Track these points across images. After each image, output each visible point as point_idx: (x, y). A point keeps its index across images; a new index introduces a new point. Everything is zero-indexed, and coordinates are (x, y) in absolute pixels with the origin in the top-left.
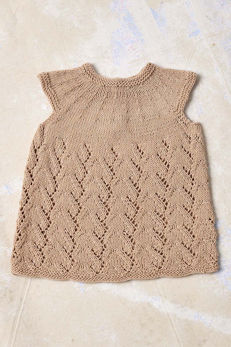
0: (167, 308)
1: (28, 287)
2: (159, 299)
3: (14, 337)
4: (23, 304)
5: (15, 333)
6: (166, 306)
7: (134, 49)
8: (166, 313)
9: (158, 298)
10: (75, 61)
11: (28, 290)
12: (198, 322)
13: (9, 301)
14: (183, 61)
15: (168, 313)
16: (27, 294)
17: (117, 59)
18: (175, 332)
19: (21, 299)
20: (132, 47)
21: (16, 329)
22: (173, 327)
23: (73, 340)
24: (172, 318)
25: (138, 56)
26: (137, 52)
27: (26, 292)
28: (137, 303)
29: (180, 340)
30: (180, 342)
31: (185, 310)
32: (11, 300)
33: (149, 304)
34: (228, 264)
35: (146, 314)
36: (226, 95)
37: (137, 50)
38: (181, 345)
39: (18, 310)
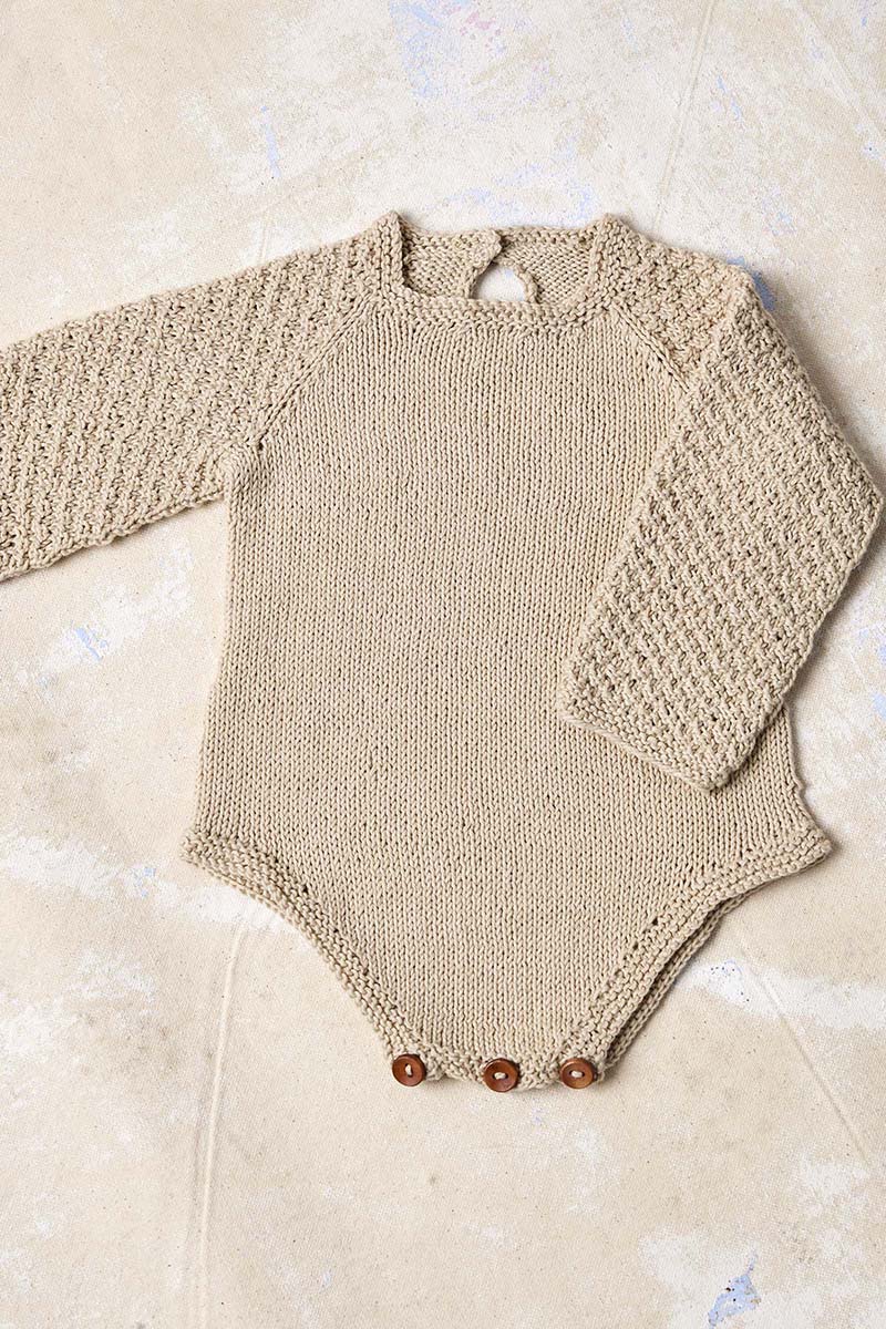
0: (775, 997)
1: (226, 1003)
2: (739, 969)
3: (206, 1200)
4: (218, 1071)
5: (208, 1186)
6: (772, 991)
7: (485, 26)
8: (775, 1016)
9: (733, 966)
10: (265, 109)
11: (230, 1017)
13: (162, 1068)
14: (682, 40)
15: (781, 1016)
16: (229, 1030)
17: (424, 72)
18: (821, 1082)
19: (210, 1056)
20: (474, 16)
21: (208, 1174)
22: (811, 1067)
23: (433, 1180)
24: (800, 1032)
25: (505, 48)
26: (498, 32)
27: (223, 1026)
29: (844, 1111)
30: (848, 1119)
31: (847, 994)
32: (172, 1061)
33: (703, 992)
35: (700, 1035)
36: (868, 143)
37: (495, 27)
38: (855, 1129)
39: (203, 1102)
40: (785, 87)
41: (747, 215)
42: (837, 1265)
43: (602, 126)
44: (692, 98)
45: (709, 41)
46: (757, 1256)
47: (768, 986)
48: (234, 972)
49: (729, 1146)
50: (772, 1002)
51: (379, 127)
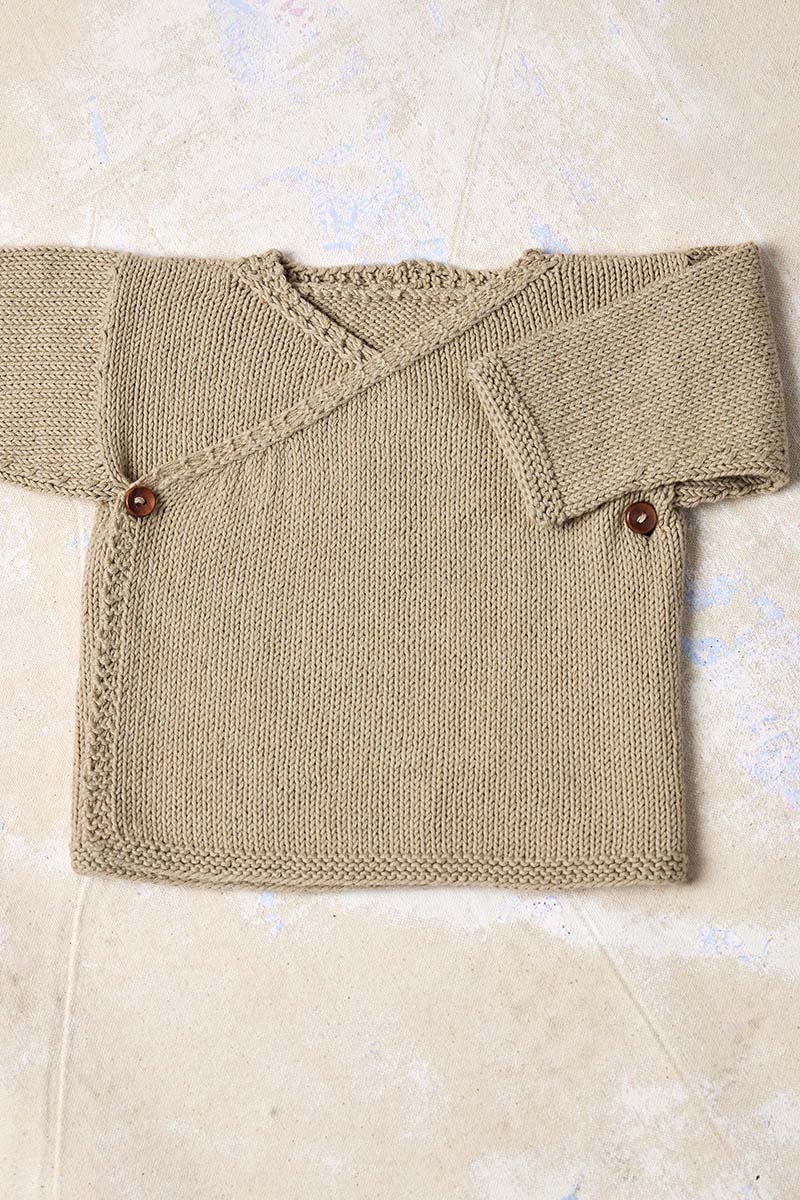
0: (594, 929)
1: (73, 949)
2: (560, 904)
3: (58, 1138)
4: (67, 1014)
5: (59, 1124)
6: (592, 924)
7: (299, 13)
8: (595, 948)
9: (554, 901)
10: (92, 98)
11: (78, 963)
12: (719, 957)
13: (13, 1013)
14: (485, 20)
15: (601, 948)
16: (77, 975)
17: (242, 59)
18: (639, 1007)
19: (59, 1000)
20: (288, 3)
21: (59, 1112)
22: (630, 995)
23: (274, 1112)
24: (620, 961)
25: (318, 34)
26: (311, 19)
27: (71, 970)
28: (482, 930)
29: (662, 1035)
30: (666, 1043)
31: (663, 924)
32: (23, 1007)
33: (526, 926)
34: (787, 729)
35: (524, 968)
36: (664, 113)
37: (308, 14)
38: (673, 1052)
39: (54, 1043)
40: (585, 63)
41: (551, 185)
42: (659, 1183)
43: (412, 105)
44: (496, 75)
45: (512, 21)
46: (583, 1177)
47: (588, 919)
48: (81, 920)
49: (554, 1072)
50: (593, 934)
51: (200, 113)
